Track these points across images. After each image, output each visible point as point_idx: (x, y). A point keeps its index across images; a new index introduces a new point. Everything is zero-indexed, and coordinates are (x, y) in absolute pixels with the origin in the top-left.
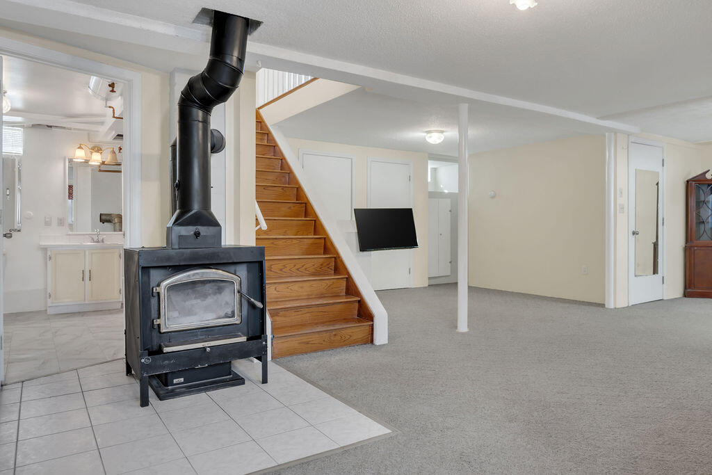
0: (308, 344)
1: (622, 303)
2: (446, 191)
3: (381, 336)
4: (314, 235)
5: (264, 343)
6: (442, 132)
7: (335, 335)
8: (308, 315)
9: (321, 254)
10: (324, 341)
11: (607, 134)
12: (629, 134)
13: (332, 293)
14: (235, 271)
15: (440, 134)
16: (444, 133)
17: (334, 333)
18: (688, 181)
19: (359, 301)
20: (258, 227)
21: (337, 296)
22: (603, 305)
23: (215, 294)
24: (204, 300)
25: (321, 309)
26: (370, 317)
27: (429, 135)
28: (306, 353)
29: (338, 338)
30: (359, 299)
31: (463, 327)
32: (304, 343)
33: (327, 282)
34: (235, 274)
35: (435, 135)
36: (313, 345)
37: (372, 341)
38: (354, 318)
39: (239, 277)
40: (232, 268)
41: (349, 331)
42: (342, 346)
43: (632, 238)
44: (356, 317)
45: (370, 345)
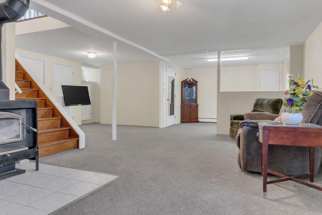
0: (48, 151)
1: (164, 126)
2: (87, 81)
3: (82, 145)
4: (37, 98)
5: (37, 150)
6: (95, 53)
7: (61, 146)
8: (45, 137)
9: (43, 107)
10: (56, 149)
11: (160, 62)
12: (167, 62)
13: (53, 126)
14: (20, 113)
15: (95, 54)
16: (96, 54)
17: (61, 145)
18: (182, 82)
19: (69, 129)
20: (16, 92)
21: (56, 127)
22: (159, 127)
23: (8, 125)
24: (3, 129)
25: (51, 134)
26: (77, 136)
27: (89, 54)
28: (47, 156)
29: (62, 147)
30: (69, 128)
31: (114, 138)
32: (46, 150)
33: (52, 120)
34: (19, 114)
35: (92, 54)
36: (50, 152)
37: (78, 147)
38: (67, 138)
39: (23, 116)
40: (18, 111)
41: (67, 143)
42: (64, 151)
43: (167, 101)
44: (68, 137)
45: (77, 149)
